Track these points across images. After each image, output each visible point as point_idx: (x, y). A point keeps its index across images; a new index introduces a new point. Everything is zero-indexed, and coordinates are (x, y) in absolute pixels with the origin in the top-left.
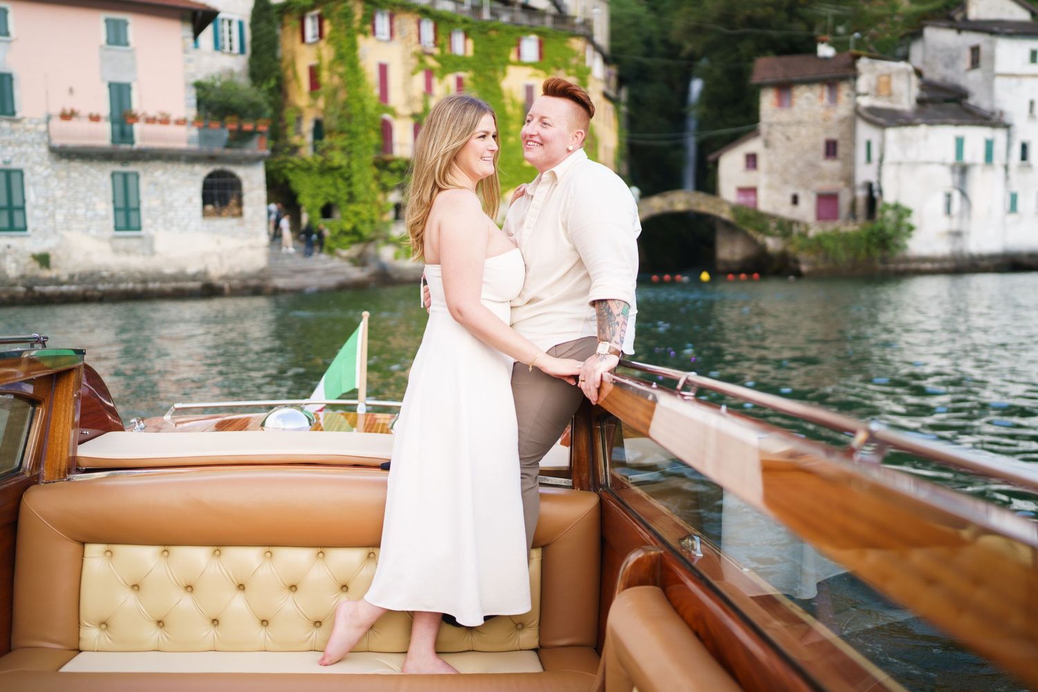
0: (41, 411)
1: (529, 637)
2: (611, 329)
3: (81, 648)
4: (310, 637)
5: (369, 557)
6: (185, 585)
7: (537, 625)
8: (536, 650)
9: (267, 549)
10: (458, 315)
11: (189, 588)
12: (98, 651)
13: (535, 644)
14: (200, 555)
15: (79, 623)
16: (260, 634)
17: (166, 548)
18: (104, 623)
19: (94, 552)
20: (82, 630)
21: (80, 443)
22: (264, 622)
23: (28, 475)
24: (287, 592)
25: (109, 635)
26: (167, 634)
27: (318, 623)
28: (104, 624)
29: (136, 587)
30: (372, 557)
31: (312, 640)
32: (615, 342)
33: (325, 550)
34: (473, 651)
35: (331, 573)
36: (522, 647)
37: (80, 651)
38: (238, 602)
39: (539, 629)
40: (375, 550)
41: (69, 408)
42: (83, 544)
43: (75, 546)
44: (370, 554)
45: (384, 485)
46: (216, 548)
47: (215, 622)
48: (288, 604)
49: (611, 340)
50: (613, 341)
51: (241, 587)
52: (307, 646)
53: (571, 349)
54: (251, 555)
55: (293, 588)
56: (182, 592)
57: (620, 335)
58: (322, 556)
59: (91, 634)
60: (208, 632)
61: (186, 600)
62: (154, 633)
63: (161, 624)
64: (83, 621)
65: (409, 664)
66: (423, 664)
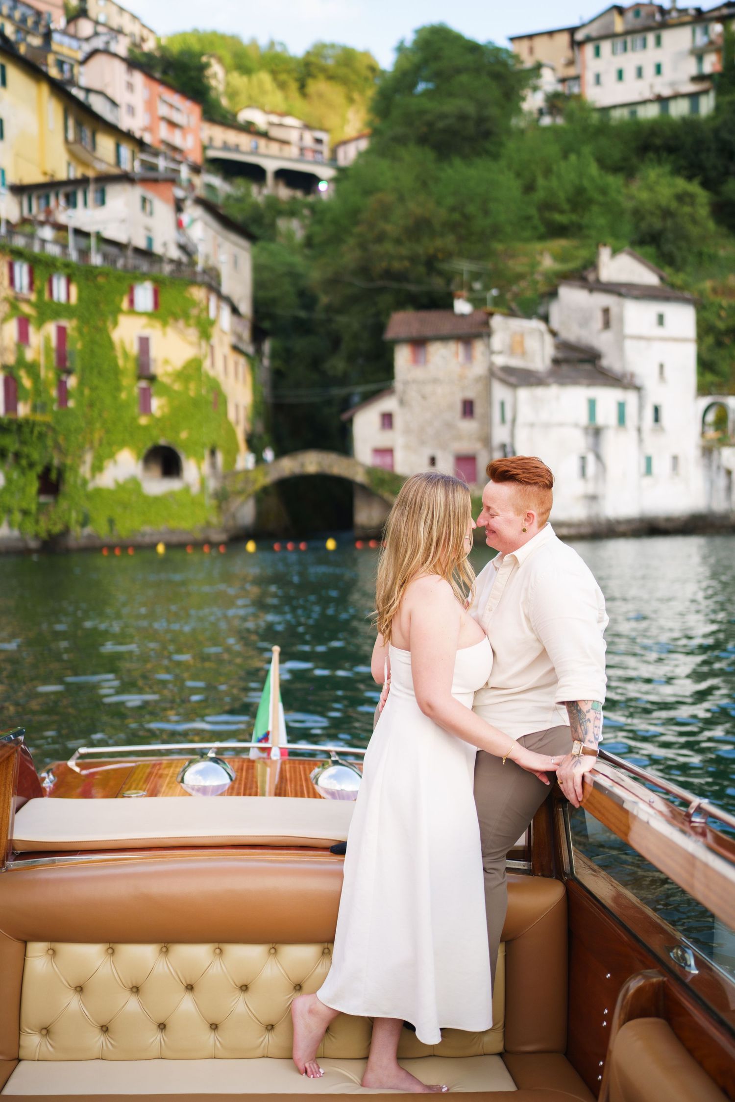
1: (493, 1041)
2: (583, 727)
3: (21, 1057)
4: (263, 1040)
5: (323, 953)
6: (131, 987)
7: (502, 1027)
8: (501, 1055)
9: (216, 945)
10: (428, 710)
11: (136, 990)
12: (38, 1060)
13: (499, 1047)
14: (146, 953)
15: (20, 1029)
16: (209, 1039)
17: (111, 945)
18: (46, 1028)
19: (37, 951)
20: (22, 1037)
22: (214, 1027)
24: (238, 992)
25: (51, 1042)
26: (109, 1039)
27: (270, 1027)
28: (46, 1031)
29: (80, 989)
30: (327, 953)
31: (264, 1046)
32: (589, 741)
33: (277, 946)
34: (434, 1056)
35: (286, 974)
36: (485, 1052)
37: (19, 1060)
38: (187, 1004)
39: (504, 1031)
41: (9, 792)
42: (25, 943)
43: (18, 945)
44: (324, 949)
45: (340, 875)
46: (163, 945)
47: (162, 1027)
48: (239, 1005)
49: (584, 739)
50: (586, 741)
51: (190, 988)
52: (259, 1052)
53: (541, 740)
54: (200, 953)
55: (244, 988)
56: (127, 994)
57: (593, 733)
58: (274, 952)
59: (32, 1041)
60: (155, 1039)
61: (133, 1004)
62: (98, 1040)
63: (105, 1029)
64: (24, 1027)
65: (371, 1077)
66: (385, 1075)
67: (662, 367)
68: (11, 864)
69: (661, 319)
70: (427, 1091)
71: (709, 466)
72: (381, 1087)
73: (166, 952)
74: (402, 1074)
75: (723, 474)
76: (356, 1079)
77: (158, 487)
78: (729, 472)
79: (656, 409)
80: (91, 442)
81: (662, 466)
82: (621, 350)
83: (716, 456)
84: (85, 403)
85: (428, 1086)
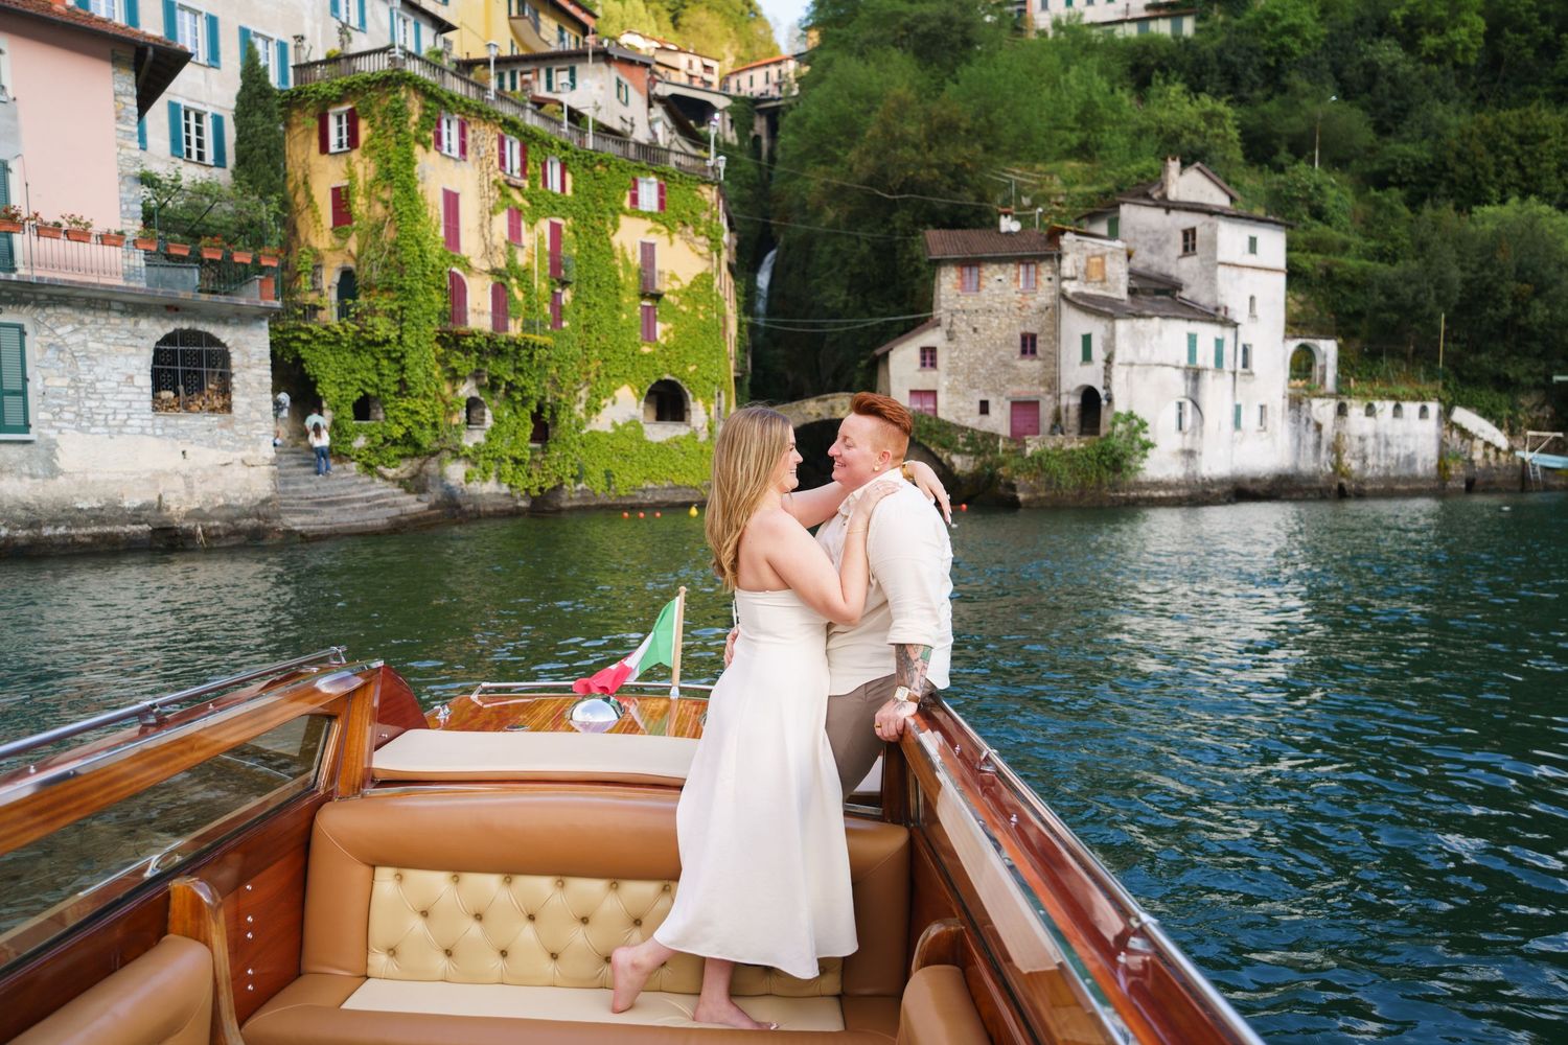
0: (337, 727)
2: (909, 675)
3: (370, 973)
4: (601, 972)
5: (663, 891)
6: (474, 914)
7: (840, 970)
8: (839, 997)
9: (559, 878)
11: (478, 917)
12: (384, 979)
13: (837, 989)
14: (490, 883)
15: (367, 949)
16: (549, 966)
17: (456, 874)
20: (370, 957)
21: (377, 748)
22: (554, 956)
23: (322, 792)
24: (578, 924)
25: (397, 963)
26: (453, 963)
28: (393, 949)
29: (425, 913)
30: (666, 890)
33: (619, 882)
34: (771, 994)
35: (626, 909)
37: (367, 979)
38: (527, 931)
39: (842, 974)
40: (672, 884)
42: (374, 867)
43: (366, 869)
44: (668, 887)
46: (507, 876)
47: (504, 954)
48: (578, 936)
49: (910, 686)
50: (912, 687)
51: (531, 918)
54: (542, 885)
55: (585, 920)
56: (470, 921)
58: (614, 887)
59: (379, 961)
60: (496, 964)
61: (475, 929)
62: (441, 963)
63: (448, 953)
64: (371, 947)
65: (702, 1011)
66: (716, 1010)
67: (1252, 299)
68: (369, 791)
69: (1253, 244)
70: (755, 1028)
71: (1296, 420)
72: (711, 1021)
73: (508, 881)
74: (733, 1010)
75: (1312, 428)
76: (688, 1011)
77: (662, 433)
78: (1319, 427)
79: (1245, 350)
80: (588, 373)
81: (1250, 418)
82: (1212, 280)
83: (1305, 406)
84: (582, 323)
85: (758, 1024)
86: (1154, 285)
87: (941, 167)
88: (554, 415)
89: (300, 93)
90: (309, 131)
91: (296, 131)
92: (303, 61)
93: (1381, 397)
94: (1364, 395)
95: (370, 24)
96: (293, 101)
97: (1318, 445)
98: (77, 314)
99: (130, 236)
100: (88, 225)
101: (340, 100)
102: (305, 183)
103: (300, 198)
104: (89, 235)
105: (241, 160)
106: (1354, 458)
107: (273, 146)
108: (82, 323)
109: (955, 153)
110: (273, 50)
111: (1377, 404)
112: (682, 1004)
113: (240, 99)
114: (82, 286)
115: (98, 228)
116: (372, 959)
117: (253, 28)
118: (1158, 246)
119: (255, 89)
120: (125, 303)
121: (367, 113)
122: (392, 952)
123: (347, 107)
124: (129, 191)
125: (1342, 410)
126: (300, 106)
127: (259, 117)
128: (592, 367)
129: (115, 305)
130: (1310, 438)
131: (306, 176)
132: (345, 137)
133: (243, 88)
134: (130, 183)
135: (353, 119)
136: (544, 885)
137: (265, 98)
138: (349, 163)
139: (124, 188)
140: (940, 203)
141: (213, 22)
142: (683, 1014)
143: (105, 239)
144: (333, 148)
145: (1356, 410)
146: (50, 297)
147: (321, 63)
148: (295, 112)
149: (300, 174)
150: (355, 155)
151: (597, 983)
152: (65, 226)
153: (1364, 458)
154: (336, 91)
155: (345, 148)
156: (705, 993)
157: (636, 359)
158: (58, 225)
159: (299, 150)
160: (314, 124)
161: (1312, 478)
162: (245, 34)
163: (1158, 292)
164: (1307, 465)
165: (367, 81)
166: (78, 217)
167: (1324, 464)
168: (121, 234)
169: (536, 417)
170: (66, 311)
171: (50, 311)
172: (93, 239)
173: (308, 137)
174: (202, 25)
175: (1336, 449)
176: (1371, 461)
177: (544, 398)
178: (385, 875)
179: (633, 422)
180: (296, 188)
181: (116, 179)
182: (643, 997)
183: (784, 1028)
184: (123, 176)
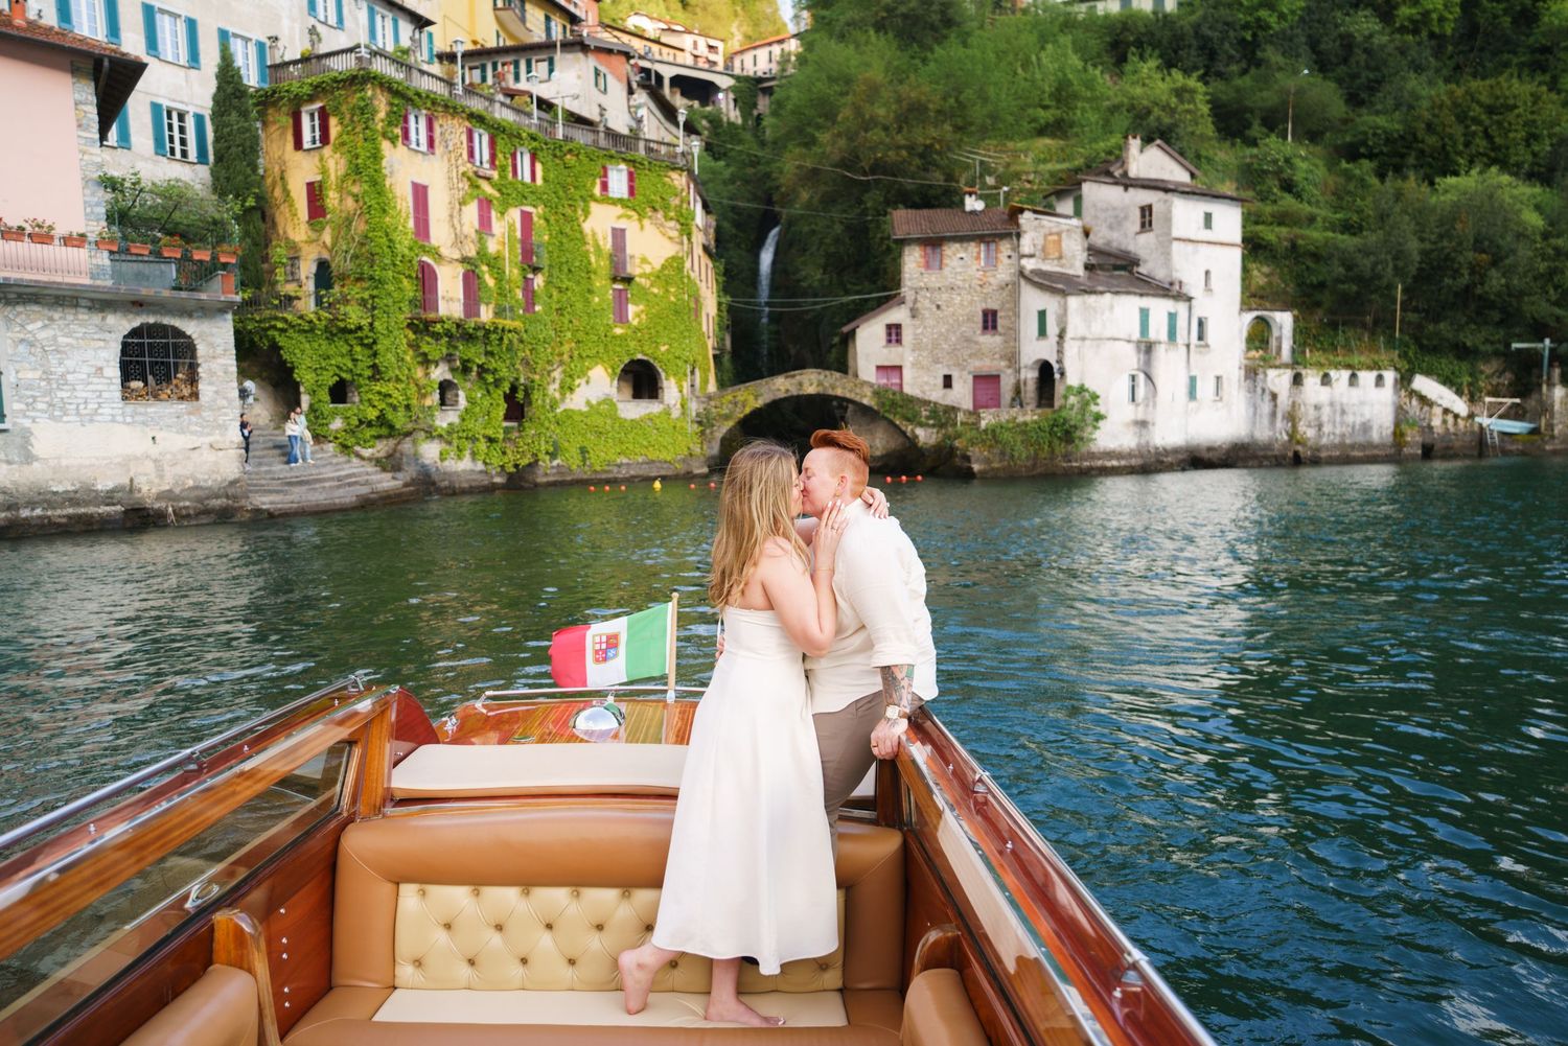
0: (357, 751)
1: (833, 978)
2: (898, 693)
3: (397, 984)
6: (495, 924)
7: (841, 966)
8: (839, 991)
9: (573, 888)
11: (499, 928)
12: (409, 988)
13: (838, 983)
15: (394, 961)
16: (568, 973)
17: (477, 887)
18: (418, 960)
20: (397, 968)
21: (396, 764)
22: (572, 962)
23: (345, 814)
24: (593, 931)
25: (423, 973)
26: (476, 971)
29: (448, 925)
33: (631, 890)
34: (777, 991)
35: (637, 913)
36: (825, 988)
37: (394, 988)
38: (546, 939)
39: (843, 970)
42: (398, 883)
43: (390, 887)
46: (524, 887)
47: (524, 961)
48: (595, 943)
49: (900, 704)
51: (549, 926)
55: (600, 927)
56: (492, 930)
58: (626, 894)
59: (405, 972)
60: (517, 971)
61: (496, 939)
62: (465, 971)
63: (471, 962)
64: (398, 959)
65: (713, 1011)
66: (727, 1010)
67: (1207, 273)
68: (389, 811)
69: (1208, 217)
70: (764, 1025)
71: (1252, 390)
72: (722, 1020)
74: (742, 1008)
75: (1267, 397)
76: (701, 1012)
77: (634, 410)
78: (1274, 397)
79: (1201, 323)
80: (561, 354)
81: (1206, 388)
82: (1167, 254)
83: (1261, 376)
84: (555, 306)
85: (766, 1019)
86: (1112, 261)
87: (911, 148)
88: (527, 394)
89: (274, 92)
90: (284, 128)
91: (272, 128)
92: (278, 61)
93: (1337, 366)
94: (1320, 365)
95: (347, 23)
96: (267, 100)
97: (1273, 414)
98: (46, 311)
99: (92, 237)
100: (51, 228)
101: (311, 99)
102: (282, 178)
103: (278, 192)
104: (52, 238)
105: (219, 158)
106: (1309, 426)
107: (248, 143)
108: (51, 319)
109: (922, 135)
110: (252, 50)
111: (1333, 373)
112: (695, 1004)
113: (216, 99)
114: (47, 286)
115: (60, 230)
116: (399, 971)
117: (231, 30)
118: (1117, 223)
119: (229, 90)
120: (92, 300)
121: (337, 111)
122: (418, 963)
123: (318, 105)
124: (93, 194)
125: (1297, 380)
126: (274, 104)
127: (234, 115)
128: (566, 348)
129: (83, 302)
130: (1266, 407)
131: (282, 172)
132: (317, 134)
133: (219, 88)
134: (92, 187)
135: (324, 116)
136: (560, 895)
137: (239, 98)
138: (321, 159)
139: (88, 192)
140: (908, 183)
141: (192, 25)
142: (694, 1013)
143: (67, 241)
144: (307, 145)
145: (1312, 379)
146: (20, 295)
147: (295, 62)
148: (270, 111)
149: (277, 169)
150: (327, 151)
151: (613, 985)
152: (29, 230)
153: (1320, 427)
154: (307, 90)
155: (318, 144)
156: (713, 994)
157: (608, 340)
158: (21, 229)
159: (274, 146)
160: (288, 121)
161: (1268, 446)
162: (224, 36)
163: (1116, 268)
164: (1263, 434)
165: (335, 80)
166: (40, 220)
167: (1280, 433)
168: (83, 236)
169: (510, 398)
170: (36, 308)
171: (20, 308)
172: (57, 242)
173: (283, 134)
174: (181, 27)
175: (1292, 417)
176: (1326, 429)
177: (517, 379)
178: (409, 892)
179: (607, 401)
180: (274, 184)
181: (80, 184)
182: (652, 997)
183: (790, 1024)
184: (86, 181)
